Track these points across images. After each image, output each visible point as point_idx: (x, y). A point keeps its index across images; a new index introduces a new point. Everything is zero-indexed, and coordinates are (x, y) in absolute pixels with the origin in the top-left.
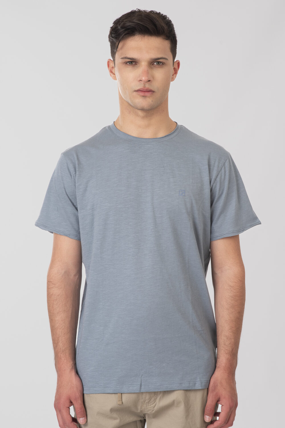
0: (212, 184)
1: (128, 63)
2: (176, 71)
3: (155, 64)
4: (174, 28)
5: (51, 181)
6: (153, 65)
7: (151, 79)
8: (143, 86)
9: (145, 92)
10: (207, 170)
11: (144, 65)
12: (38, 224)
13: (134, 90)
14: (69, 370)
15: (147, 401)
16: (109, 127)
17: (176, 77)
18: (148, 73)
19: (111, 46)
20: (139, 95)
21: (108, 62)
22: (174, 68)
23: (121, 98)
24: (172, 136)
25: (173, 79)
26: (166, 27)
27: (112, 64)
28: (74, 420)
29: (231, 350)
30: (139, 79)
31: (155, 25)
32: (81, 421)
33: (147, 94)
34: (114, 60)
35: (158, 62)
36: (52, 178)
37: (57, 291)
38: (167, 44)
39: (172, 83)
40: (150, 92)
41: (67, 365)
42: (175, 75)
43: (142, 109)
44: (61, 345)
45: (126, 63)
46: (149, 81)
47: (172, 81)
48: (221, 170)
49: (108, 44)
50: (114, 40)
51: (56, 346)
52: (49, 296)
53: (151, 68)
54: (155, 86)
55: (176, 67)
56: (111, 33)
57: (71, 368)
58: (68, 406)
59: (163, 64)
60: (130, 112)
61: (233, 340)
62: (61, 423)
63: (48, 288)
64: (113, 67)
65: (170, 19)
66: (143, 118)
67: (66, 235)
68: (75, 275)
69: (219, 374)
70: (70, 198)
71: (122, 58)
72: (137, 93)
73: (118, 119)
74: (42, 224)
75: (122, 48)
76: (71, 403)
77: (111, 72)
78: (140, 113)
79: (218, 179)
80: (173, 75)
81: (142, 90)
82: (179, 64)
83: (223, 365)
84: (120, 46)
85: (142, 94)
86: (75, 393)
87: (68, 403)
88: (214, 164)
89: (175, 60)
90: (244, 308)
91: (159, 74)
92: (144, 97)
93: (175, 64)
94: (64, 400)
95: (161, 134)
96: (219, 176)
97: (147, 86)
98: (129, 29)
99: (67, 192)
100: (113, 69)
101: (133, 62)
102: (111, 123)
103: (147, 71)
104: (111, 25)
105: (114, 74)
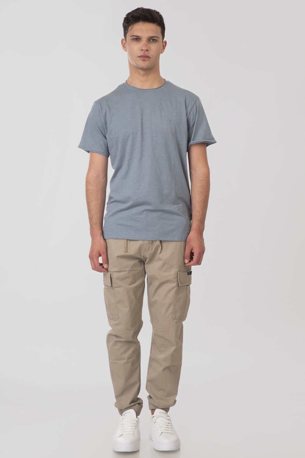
0: (188, 115)
1: (134, 40)
2: (164, 47)
3: (151, 40)
4: (163, 20)
5: (88, 119)
6: (150, 41)
7: (149, 49)
8: (143, 53)
9: (145, 57)
10: (185, 106)
11: (144, 40)
12: (80, 147)
13: (137, 56)
14: (99, 235)
15: (147, 250)
16: (123, 84)
17: (164, 51)
18: (147, 45)
19: (124, 30)
20: (141, 59)
21: (122, 40)
22: (163, 46)
23: (130, 63)
24: (163, 87)
25: (162, 52)
26: (159, 18)
27: (124, 42)
28: (101, 264)
29: (199, 219)
30: (141, 49)
31: (152, 16)
32: (105, 266)
33: (145, 59)
34: (126, 39)
35: (153, 40)
36: (88, 118)
37: (91, 188)
38: (159, 29)
39: (161, 55)
40: (148, 58)
41: (98, 233)
42: (163, 50)
43: (142, 69)
44: (94, 220)
45: (133, 39)
46: (147, 50)
47: (161, 53)
48: (193, 106)
49: (122, 29)
50: (127, 25)
51: (91, 221)
52: (87, 190)
53: (149, 43)
54: (151, 54)
55: (164, 45)
56: (124, 21)
57: (101, 234)
58: (98, 257)
59: (156, 40)
60: (135, 72)
61: (201, 213)
62: (93, 267)
63: (87, 186)
64: (125, 44)
65: (161, 14)
66: (143, 75)
67: (97, 152)
68: (103, 178)
69: (193, 235)
70: (100, 129)
71: (131, 36)
72: (140, 58)
73: (129, 78)
74: (82, 146)
75: (131, 30)
76: (100, 255)
77: (124, 46)
78: (142, 72)
79: (192, 113)
80: (162, 50)
81: (143, 56)
82: (166, 43)
83: (195, 228)
84: (130, 28)
85: (143, 58)
86: (103, 250)
87: (98, 255)
88: (189, 103)
89: (164, 40)
90: (209, 194)
91: (154, 47)
92: (144, 60)
93: (163, 42)
94: (95, 252)
95: (155, 86)
96: (192, 111)
97: (146, 53)
98: (135, 17)
99: (98, 125)
100: (125, 45)
101: (137, 39)
102: (124, 82)
103: (146, 44)
104: (125, 16)
105: (126, 48)
